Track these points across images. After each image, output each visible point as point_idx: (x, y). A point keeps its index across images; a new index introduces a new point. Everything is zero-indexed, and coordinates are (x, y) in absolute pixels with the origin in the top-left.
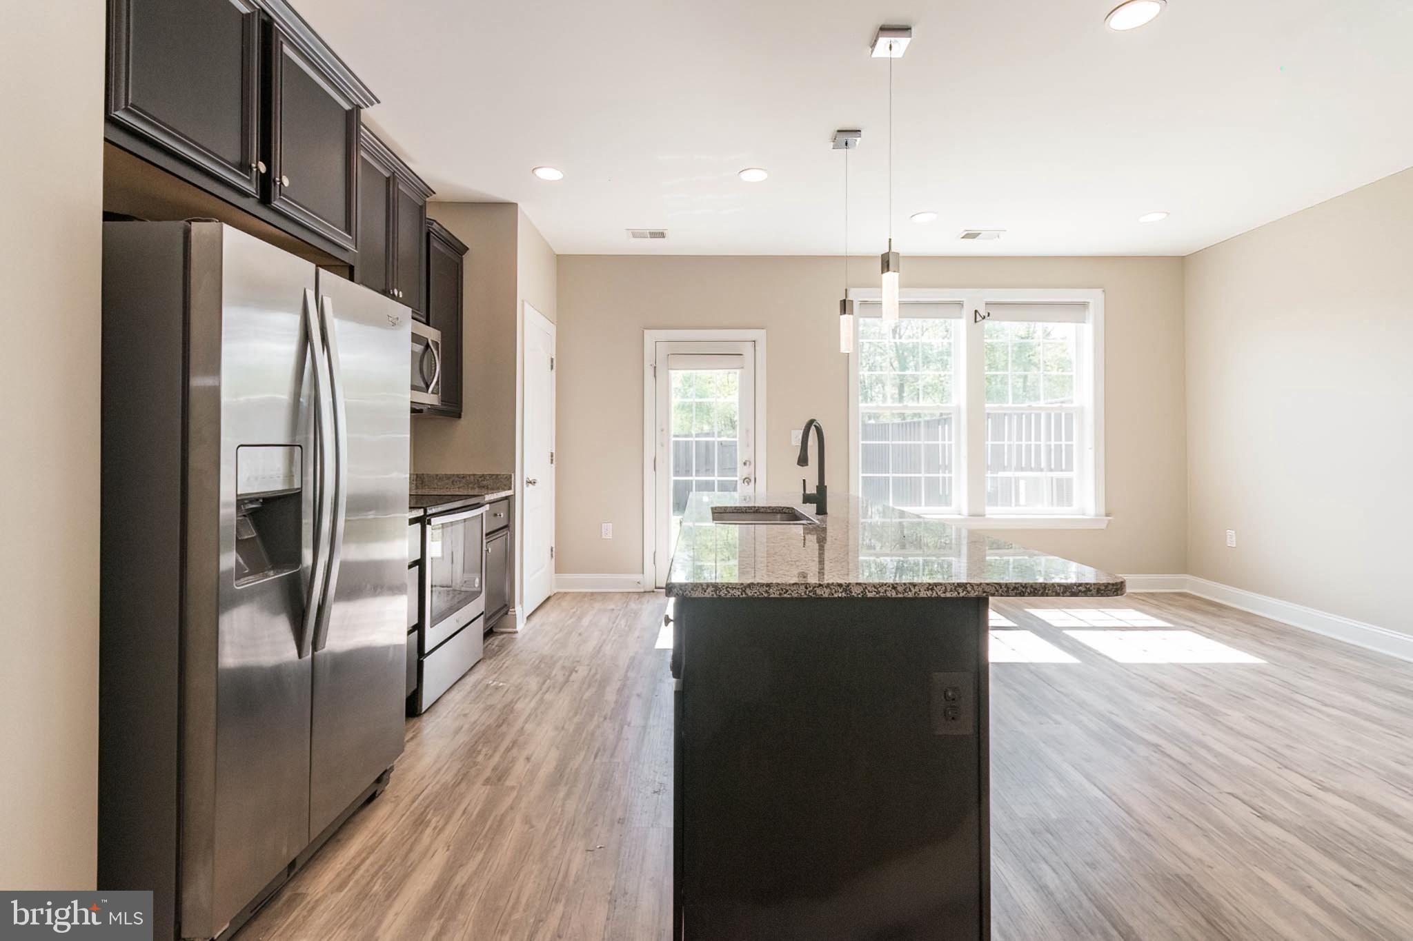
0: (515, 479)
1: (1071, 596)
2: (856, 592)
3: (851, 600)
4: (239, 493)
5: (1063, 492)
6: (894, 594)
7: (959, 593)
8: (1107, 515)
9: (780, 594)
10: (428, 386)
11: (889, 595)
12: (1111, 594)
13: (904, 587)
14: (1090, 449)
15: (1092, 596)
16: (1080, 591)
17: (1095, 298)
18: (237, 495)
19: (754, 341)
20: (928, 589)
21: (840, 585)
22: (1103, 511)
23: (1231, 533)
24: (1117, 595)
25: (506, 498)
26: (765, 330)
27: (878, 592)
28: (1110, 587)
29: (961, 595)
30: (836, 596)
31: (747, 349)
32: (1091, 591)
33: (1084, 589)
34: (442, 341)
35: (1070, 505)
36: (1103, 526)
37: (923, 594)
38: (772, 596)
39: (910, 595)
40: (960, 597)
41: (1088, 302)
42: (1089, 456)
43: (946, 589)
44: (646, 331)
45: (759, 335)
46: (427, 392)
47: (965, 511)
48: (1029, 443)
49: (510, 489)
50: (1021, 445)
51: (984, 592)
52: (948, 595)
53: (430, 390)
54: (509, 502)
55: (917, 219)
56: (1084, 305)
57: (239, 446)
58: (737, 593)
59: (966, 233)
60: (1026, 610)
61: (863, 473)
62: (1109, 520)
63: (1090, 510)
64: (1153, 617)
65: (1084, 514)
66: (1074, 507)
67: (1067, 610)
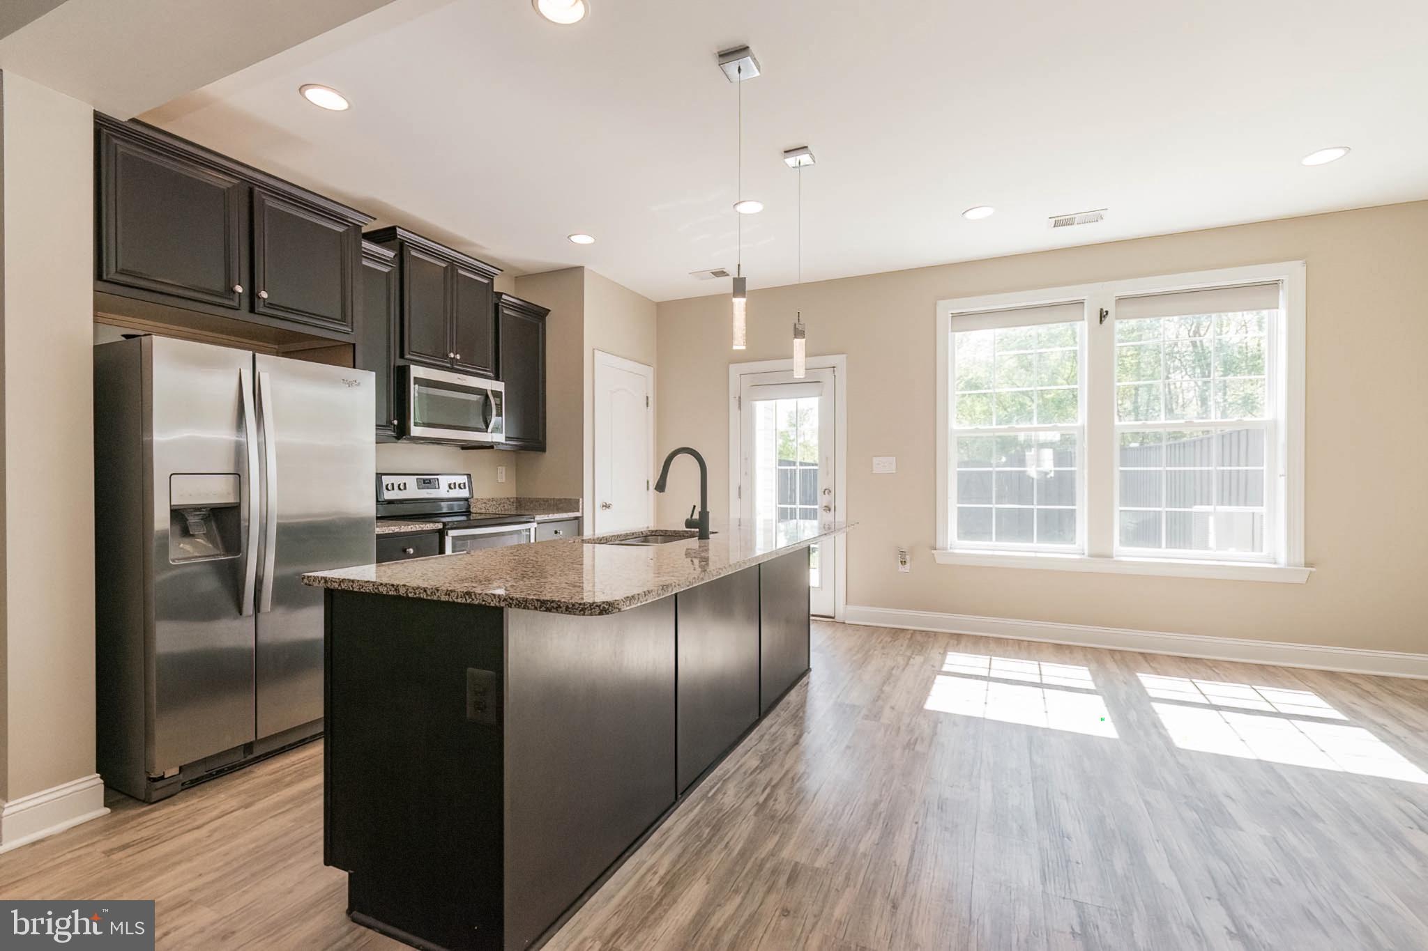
0: (583, 503)
1: (546, 611)
2: (402, 591)
3: (398, 598)
4: (172, 504)
6: (425, 597)
7: (466, 600)
8: (1307, 565)
9: (360, 589)
10: (487, 426)
11: (422, 596)
12: (578, 612)
13: (431, 591)
14: (1282, 476)
15: (562, 612)
16: (553, 607)
17: (1292, 274)
18: (171, 505)
19: (834, 367)
20: (446, 594)
21: (393, 585)
22: (1299, 562)
24: (584, 615)
25: (576, 518)
26: (844, 356)
27: (415, 594)
28: (577, 606)
29: (468, 601)
30: (390, 593)
31: (827, 377)
32: (561, 608)
33: (555, 606)
34: (505, 392)
35: (1261, 549)
37: (444, 598)
38: (355, 590)
39: (435, 598)
40: (467, 604)
41: (1284, 281)
42: (1282, 483)
43: (458, 596)
44: (731, 366)
45: (839, 360)
46: (487, 432)
47: (1086, 550)
49: (578, 511)
51: (483, 601)
52: (459, 600)
53: (489, 430)
54: (579, 522)
55: (969, 215)
56: (1276, 284)
57: (172, 475)
58: (336, 586)
59: (1054, 219)
60: (1138, 674)
61: (958, 503)
62: (1311, 572)
63: (1282, 560)
64: (1330, 705)
65: (1275, 563)
66: (1265, 553)
67: (1198, 681)
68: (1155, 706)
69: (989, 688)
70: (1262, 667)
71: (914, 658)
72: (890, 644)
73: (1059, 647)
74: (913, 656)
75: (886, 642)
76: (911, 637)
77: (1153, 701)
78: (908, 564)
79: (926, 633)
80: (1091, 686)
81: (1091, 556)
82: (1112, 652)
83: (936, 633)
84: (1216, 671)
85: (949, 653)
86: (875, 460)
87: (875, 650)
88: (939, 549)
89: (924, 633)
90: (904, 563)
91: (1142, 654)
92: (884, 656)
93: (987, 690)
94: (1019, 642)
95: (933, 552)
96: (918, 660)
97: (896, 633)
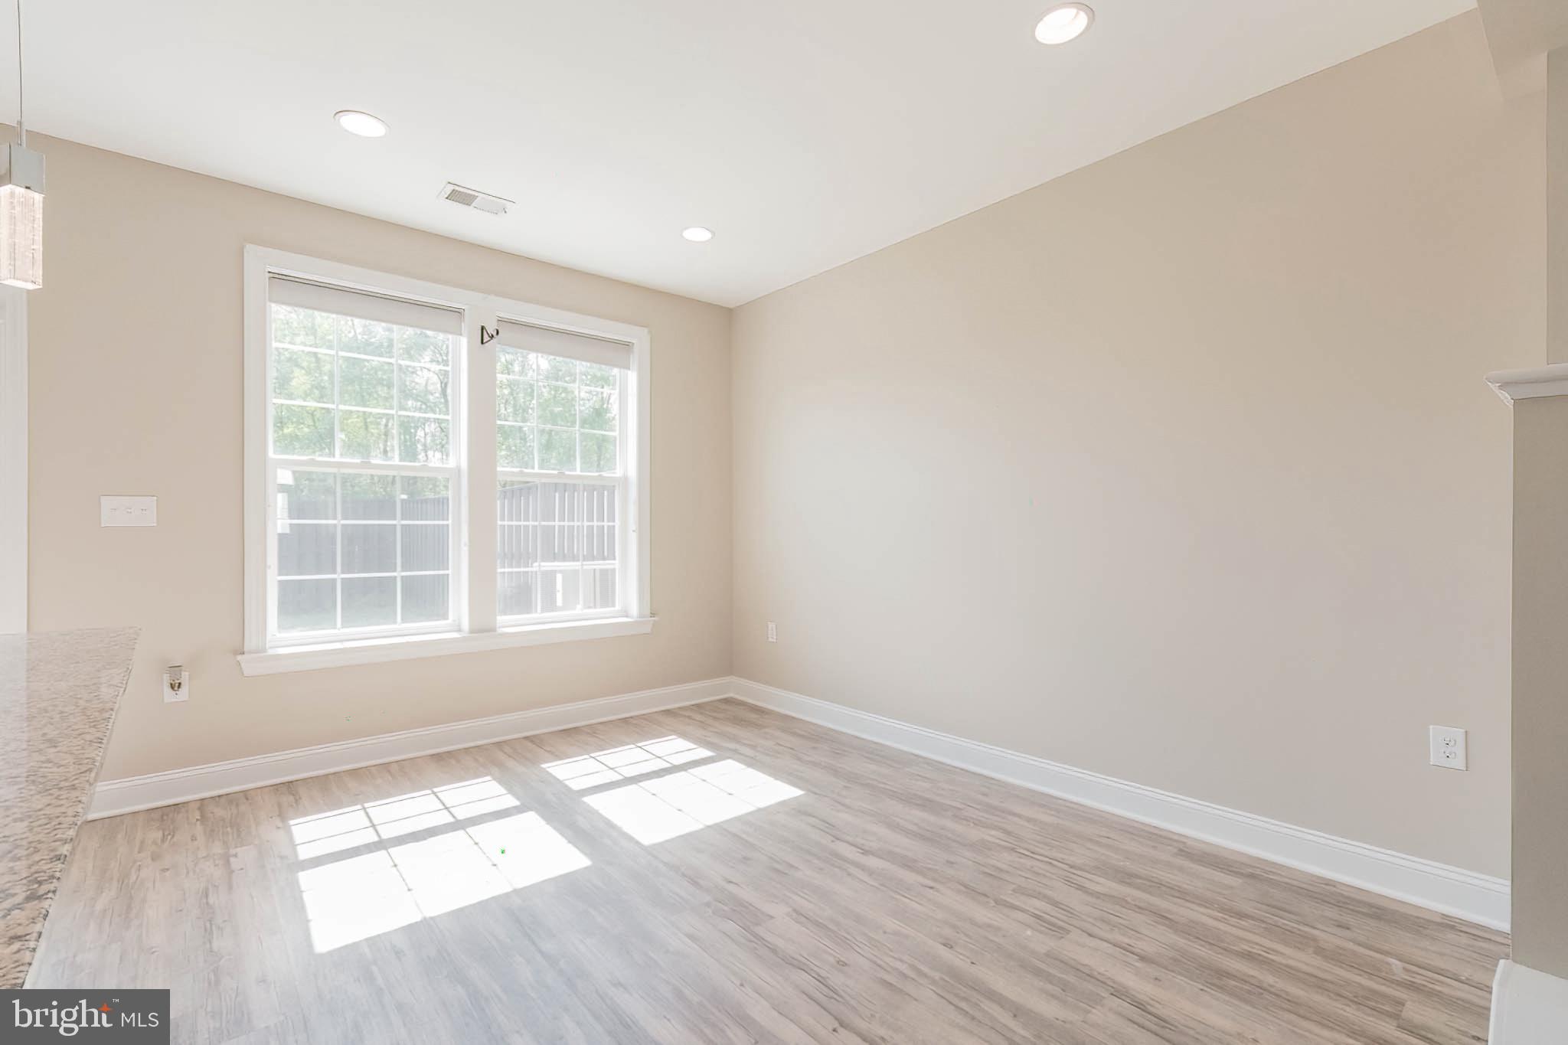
5: (604, 589)
8: (653, 615)
14: (634, 531)
17: (640, 339)
22: (648, 612)
23: (771, 625)
35: (614, 606)
36: (648, 629)
41: (633, 344)
42: (633, 538)
47: (466, 624)
48: (602, 524)
50: (593, 527)
56: (628, 345)
59: (452, 187)
60: (543, 766)
61: (280, 575)
62: (655, 621)
63: (634, 610)
64: (695, 744)
65: (627, 616)
66: (618, 607)
67: (598, 754)
68: (589, 800)
69: (397, 862)
70: (625, 720)
71: (236, 856)
72: (166, 844)
73: (438, 758)
74: (232, 851)
75: (155, 843)
76: (203, 816)
77: (584, 796)
78: (184, 689)
79: (229, 799)
80: (511, 801)
81: (472, 632)
82: (499, 744)
83: (245, 794)
84: (601, 737)
85: (292, 822)
86: (105, 501)
87: (139, 868)
88: (250, 652)
89: (223, 800)
90: (175, 686)
91: (526, 738)
92: (167, 874)
93: (395, 866)
94: (386, 766)
95: (239, 658)
96: (244, 856)
97: (166, 816)
